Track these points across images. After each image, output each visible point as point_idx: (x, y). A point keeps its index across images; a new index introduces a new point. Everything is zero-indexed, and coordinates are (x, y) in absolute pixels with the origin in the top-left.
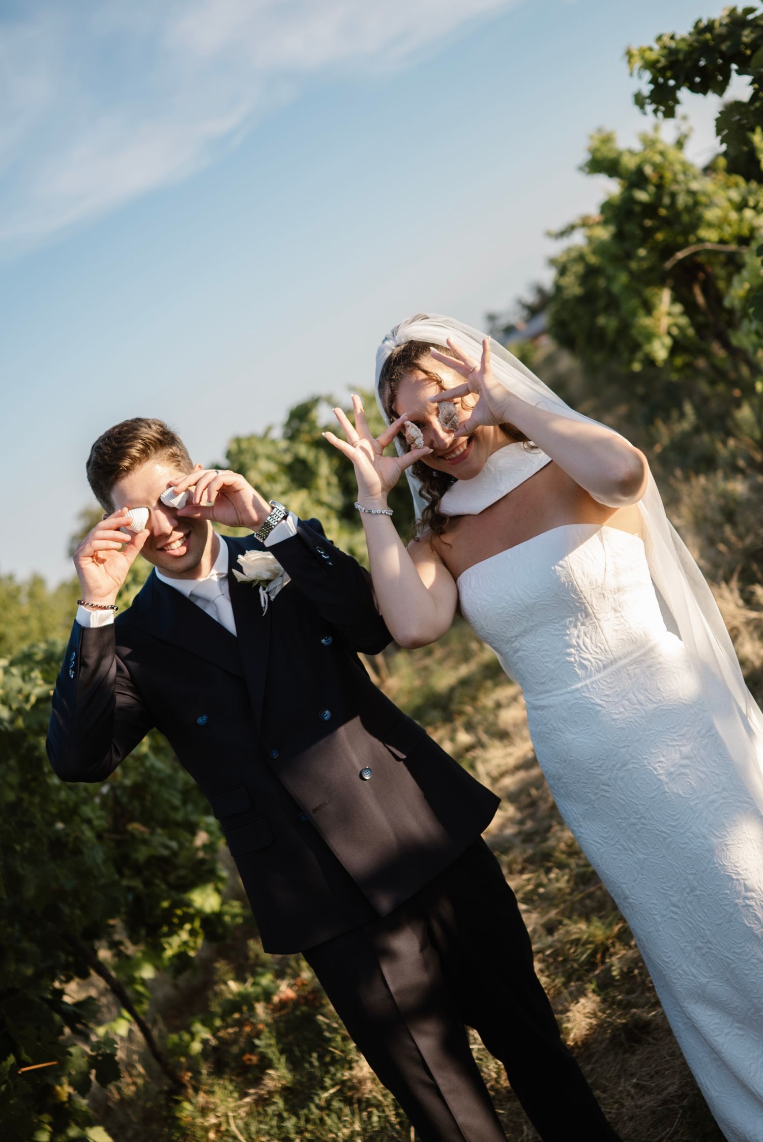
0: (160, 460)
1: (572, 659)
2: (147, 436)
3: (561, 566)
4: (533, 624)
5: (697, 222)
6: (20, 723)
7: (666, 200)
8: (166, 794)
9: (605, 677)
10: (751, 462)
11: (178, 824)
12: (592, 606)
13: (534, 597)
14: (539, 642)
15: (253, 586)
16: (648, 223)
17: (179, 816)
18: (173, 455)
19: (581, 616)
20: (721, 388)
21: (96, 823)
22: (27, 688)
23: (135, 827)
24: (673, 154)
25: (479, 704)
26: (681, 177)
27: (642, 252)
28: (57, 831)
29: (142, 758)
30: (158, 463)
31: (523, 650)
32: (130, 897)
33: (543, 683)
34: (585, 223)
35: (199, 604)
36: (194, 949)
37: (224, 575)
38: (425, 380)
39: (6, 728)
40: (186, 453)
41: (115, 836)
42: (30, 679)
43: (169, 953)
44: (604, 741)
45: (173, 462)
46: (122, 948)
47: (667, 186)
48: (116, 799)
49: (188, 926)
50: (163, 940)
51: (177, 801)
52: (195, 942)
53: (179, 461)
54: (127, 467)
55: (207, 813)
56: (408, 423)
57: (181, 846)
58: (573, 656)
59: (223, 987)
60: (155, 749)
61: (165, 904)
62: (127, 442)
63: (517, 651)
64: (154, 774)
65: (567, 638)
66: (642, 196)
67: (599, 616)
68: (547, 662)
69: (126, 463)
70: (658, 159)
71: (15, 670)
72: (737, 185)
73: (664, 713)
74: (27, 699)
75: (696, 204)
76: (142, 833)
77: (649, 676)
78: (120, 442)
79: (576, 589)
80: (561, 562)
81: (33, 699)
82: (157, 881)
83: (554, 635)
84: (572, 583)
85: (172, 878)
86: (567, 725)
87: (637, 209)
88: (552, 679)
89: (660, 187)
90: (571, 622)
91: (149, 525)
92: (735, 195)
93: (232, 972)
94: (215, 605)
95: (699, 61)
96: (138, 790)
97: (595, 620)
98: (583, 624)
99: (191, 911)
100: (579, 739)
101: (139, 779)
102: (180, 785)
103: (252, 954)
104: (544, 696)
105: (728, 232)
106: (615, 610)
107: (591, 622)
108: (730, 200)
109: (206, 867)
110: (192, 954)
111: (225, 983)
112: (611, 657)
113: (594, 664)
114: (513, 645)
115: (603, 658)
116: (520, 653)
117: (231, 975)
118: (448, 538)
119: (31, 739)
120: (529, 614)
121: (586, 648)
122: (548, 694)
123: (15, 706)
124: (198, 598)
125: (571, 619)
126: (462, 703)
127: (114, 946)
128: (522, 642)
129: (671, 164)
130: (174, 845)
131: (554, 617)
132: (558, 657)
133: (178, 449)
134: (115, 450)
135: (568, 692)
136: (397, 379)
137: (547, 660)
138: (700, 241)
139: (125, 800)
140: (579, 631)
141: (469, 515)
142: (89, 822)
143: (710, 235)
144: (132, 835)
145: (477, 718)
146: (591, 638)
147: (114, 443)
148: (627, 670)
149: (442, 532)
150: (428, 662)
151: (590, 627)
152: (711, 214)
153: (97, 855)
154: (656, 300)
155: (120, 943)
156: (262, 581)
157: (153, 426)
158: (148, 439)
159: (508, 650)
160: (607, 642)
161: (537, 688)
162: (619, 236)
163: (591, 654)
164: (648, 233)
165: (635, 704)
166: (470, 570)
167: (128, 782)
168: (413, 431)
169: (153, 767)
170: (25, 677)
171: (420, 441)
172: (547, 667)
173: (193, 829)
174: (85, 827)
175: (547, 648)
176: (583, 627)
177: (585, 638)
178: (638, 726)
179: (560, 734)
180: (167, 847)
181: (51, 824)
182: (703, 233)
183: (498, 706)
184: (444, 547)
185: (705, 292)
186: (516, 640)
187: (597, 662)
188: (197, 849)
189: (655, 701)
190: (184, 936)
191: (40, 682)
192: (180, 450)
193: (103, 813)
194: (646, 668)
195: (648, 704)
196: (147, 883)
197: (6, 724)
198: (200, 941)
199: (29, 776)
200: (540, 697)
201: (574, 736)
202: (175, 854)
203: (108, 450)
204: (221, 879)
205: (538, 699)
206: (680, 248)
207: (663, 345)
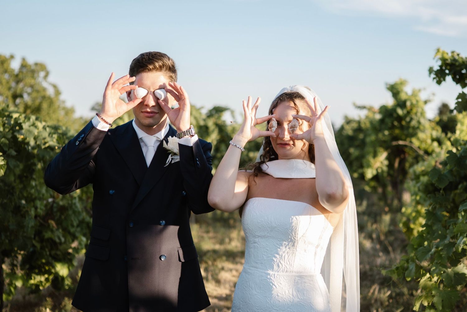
0: (165, 74)
1: (275, 260)
2: (166, 62)
3: (296, 219)
4: (269, 235)
5: (414, 135)
6: (36, 151)
7: (408, 119)
8: (73, 218)
9: (285, 276)
10: (378, 238)
11: (69, 233)
12: (298, 243)
13: (277, 224)
14: (266, 244)
15: (168, 152)
16: (396, 123)
17: (72, 230)
18: (171, 77)
19: (291, 244)
20: (382, 203)
21: (39, 210)
22: (48, 139)
23: (52, 223)
24: (421, 104)
25: (216, 263)
26: (419, 114)
27: (386, 133)
28: (21, 203)
29: (72, 198)
30: (163, 75)
31: (258, 244)
32: (31, 250)
33: (257, 263)
34: (370, 109)
35: (142, 144)
36: (44, 287)
37: (159, 140)
38: (293, 107)
39: (29, 150)
40: (176, 80)
41: (41, 221)
42: (52, 136)
43: (32, 282)
44: (268, 302)
45: (170, 79)
46: (15, 268)
47: (412, 114)
48: (52, 207)
49: (46, 276)
50: (33, 275)
51: (75, 224)
52: (45, 284)
53: (172, 80)
54: (150, 69)
55: (84, 235)
56: (274, 119)
57: (65, 242)
58: (277, 259)
59: (44, 309)
60: (80, 198)
61: (44, 261)
62: (156, 59)
63: (255, 243)
64: (74, 207)
65: (279, 250)
66: (400, 112)
67: (297, 249)
68: (265, 255)
69: (151, 67)
70: (414, 102)
71: (48, 129)
72: (437, 130)
73: (301, 305)
74: (45, 143)
75: (418, 128)
76: (53, 227)
77: (303, 286)
78: (153, 58)
79: (296, 232)
80: (297, 217)
81: (47, 145)
82: (47, 250)
83: (274, 245)
84: (296, 228)
85: (53, 252)
86: (256, 287)
87: (395, 115)
88: (262, 263)
89: (409, 113)
90: (285, 244)
91: (144, 98)
92: (435, 134)
93: (51, 306)
94: (148, 149)
95: (463, 69)
96: (63, 209)
97: (295, 250)
98: (289, 248)
99: (53, 271)
100: (258, 296)
101: (66, 205)
102: (81, 218)
103: (63, 304)
104: (253, 269)
105: (423, 146)
106: (305, 251)
107: (293, 249)
108: (431, 135)
109: (69, 257)
110: (41, 288)
111: (46, 309)
112: (292, 269)
113: (283, 268)
114: (255, 239)
115: (288, 267)
116: (256, 245)
117: (50, 307)
118: (257, 180)
119: (36, 160)
120: (270, 230)
121: (284, 259)
122: (256, 269)
123: (38, 143)
124: (143, 142)
125: (286, 243)
126: (209, 259)
127: (13, 266)
128: (259, 240)
129: (418, 107)
130: (63, 240)
131: (280, 238)
132: (270, 255)
133: (174, 76)
134: (149, 59)
135: (265, 273)
136: (282, 100)
137: (265, 254)
138: (411, 142)
139: (55, 210)
140: (286, 250)
141: (272, 176)
142: (36, 208)
143: (416, 143)
144: (49, 225)
145: (211, 268)
146: (289, 256)
147: (150, 57)
148: (295, 278)
149: (256, 175)
150: (205, 235)
151: (291, 252)
152: (421, 135)
153: (31, 223)
154: (379, 154)
155: (16, 266)
156: (173, 152)
157: (170, 61)
158: (166, 63)
159: (251, 240)
160: (294, 262)
161: (253, 263)
162: (382, 121)
163: (285, 262)
164: (393, 127)
165: (291, 294)
166: (257, 198)
167: (61, 203)
168: (274, 123)
169: (75, 204)
170: (50, 134)
171: (274, 129)
172: (263, 257)
173: (74, 238)
174: (33, 209)
175: (268, 249)
176: (288, 249)
177: (286, 255)
178: (287, 304)
179: (251, 289)
180: (59, 238)
181: (20, 199)
182: (414, 140)
183: (223, 269)
184: (253, 183)
185: (400, 163)
186: (258, 238)
187: (285, 268)
188: (71, 248)
189: (300, 298)
190: (43, 279)
191: (55, 140)
192: (175, 77)
193: (44, 209)
194: (304, 282)
195: (296, 297)
196: (42, 248)
197: (30, 148)
198: (48, 285)
199: (25, 174)
200: (251, 268)
201: (256, 293)
202: (61, 243)
203: (146, 57)
204: (73, 265)
205: (249, 269)
206: (402, 140)
207: (372, 172)
